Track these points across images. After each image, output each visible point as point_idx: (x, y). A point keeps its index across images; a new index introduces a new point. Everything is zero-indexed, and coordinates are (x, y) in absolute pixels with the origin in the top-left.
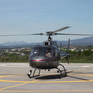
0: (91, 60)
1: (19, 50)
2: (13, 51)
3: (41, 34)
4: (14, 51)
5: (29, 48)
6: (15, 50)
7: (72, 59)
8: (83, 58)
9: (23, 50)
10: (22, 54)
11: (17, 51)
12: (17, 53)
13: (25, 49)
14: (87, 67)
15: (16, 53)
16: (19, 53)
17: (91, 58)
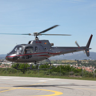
0: (48, 74)
3: (30, 34)
7: (29, 73)
8: (40, 72)
14: (43, 82)
17: (48, 72)
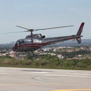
1: (54, 50)
2: (45, 52)
4: (47, 52)
5: (71, 47)
6: (48, 50)
9: (60, 49)
10: (60, 56)
11: (52, 51)
12: (52, 54)
13: (64, 49)
15: (50, 55)
16: (55, 55)
